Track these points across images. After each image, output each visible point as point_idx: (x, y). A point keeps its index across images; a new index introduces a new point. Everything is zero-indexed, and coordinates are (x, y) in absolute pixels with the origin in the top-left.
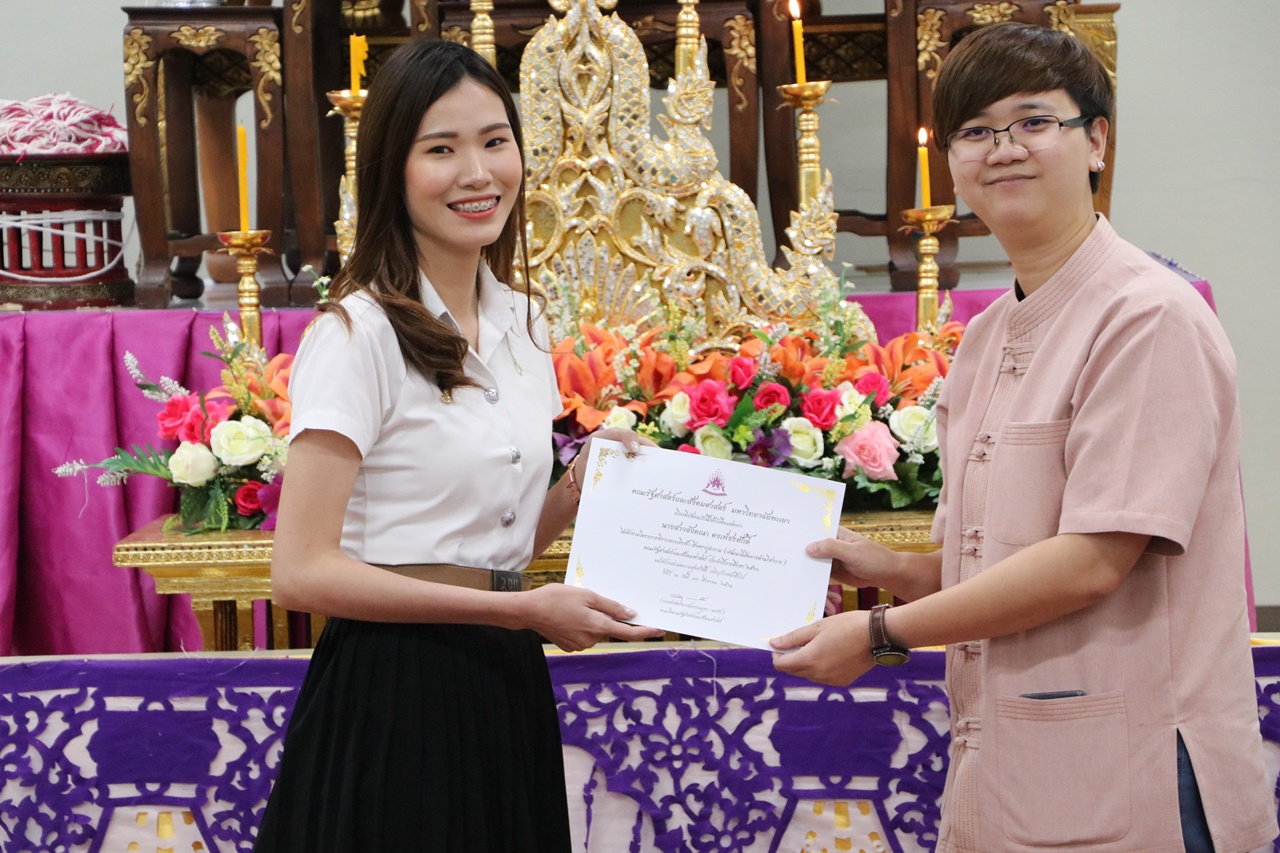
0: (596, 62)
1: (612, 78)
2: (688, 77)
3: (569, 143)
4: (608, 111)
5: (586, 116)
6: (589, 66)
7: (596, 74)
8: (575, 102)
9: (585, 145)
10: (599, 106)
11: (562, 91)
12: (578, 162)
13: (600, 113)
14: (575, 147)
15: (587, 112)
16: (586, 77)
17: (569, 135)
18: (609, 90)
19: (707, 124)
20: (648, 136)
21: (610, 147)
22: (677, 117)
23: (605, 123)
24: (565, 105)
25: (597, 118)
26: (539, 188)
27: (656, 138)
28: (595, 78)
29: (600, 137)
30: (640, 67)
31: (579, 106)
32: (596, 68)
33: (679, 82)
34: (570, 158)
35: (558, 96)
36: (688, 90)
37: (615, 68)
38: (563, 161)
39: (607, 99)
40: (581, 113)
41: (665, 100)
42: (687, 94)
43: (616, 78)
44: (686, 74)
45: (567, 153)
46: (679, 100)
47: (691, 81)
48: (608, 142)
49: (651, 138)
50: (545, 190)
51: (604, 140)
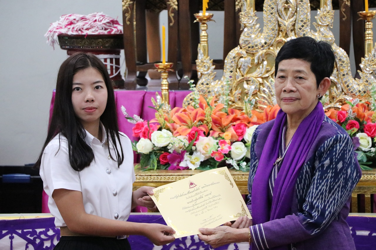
0: (291, 3)
1: (297, 9)
2: (325, 9)
3: (280, 33)
4: (295, 21)
5: (287, 23)
6: (288, 5)
7: (291, 8)
8: (283, 18)
9: (286, 33)
10: (292, 19)
11: (278, 14)
12: (284, 39)
13: (292, 22)
14: (283, 34)
15: (287, 21)
16: (287, 9)
17: (280, 30)
18: (296, 14)
19: (331, 26)
20: (309, 30)
21: (295, 34)
22: (320, 23)
23: (294, 25)
24: (279, 19)
25: (291, 24)
26: (269, 49)
27: (312, 31)
28: (290, 9)
29: (292, 30)
30: (307, 5)
31: (284, 19)
32: (291, 5)
33: (321, 11)
34: (281, 38)
35: (277, 15)
36: (324, 14)
37: (298, 6)
38: (278, 39)
39: (295, 17)
40: (285, 22)
41: (316, 17)
42: (324, 15)
43: (298, 9)
44: (324, 8)
45: (280, 36)
46: (321, 17)
47: (326, 10)
48: (295, 32)
49: (310, 31)
50: (271, 49)
51: (293, 31)
